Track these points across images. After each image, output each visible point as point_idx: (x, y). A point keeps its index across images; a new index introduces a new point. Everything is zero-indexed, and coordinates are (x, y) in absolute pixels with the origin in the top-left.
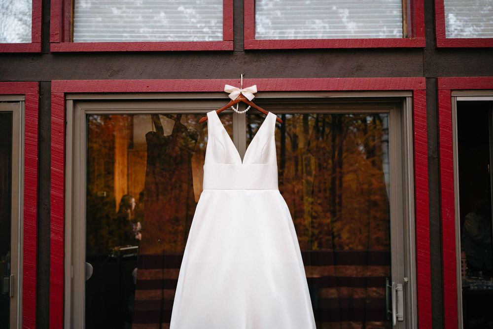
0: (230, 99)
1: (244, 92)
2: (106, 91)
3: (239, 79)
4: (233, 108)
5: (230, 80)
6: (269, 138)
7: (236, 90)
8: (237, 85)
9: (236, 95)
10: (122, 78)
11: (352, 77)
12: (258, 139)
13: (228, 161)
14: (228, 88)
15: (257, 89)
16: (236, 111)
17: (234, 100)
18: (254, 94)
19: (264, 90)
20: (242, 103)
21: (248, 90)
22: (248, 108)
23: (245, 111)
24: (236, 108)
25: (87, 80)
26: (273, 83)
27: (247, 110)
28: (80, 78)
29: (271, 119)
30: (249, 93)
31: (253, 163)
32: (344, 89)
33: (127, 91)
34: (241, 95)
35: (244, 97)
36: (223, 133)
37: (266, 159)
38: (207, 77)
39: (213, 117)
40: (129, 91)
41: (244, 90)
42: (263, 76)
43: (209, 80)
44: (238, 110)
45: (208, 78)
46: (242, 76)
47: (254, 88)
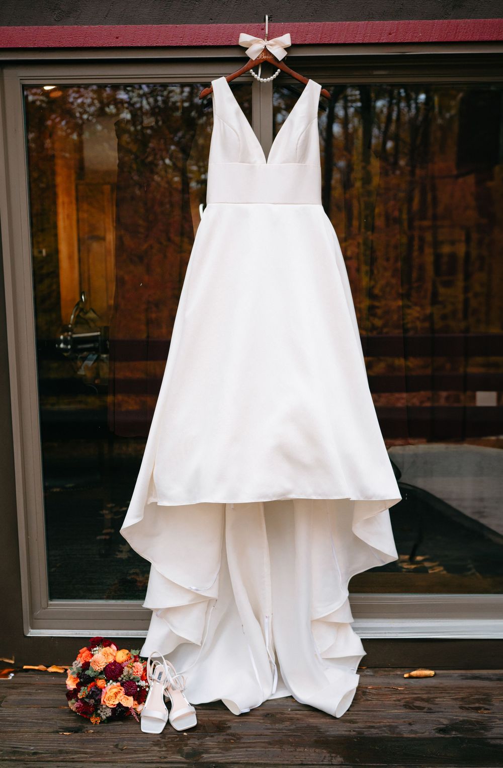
0: (247, 59)
1: (271, 45)
2: (52, 45)
3: (264, 24)
4: (253, 73)
5: (248, 25)
6: (310, 122)
7: (258, 42)
8: (260, 34)
9: (258, 51)
10: (75, 24)
11: (446, 18)
12: (292, 123)
13: (244, 157)
14: (244, 38)
15: (292, 40)
16: (258, 77)
17: (254, 59)
18: (287, 49)
19: (301, 43)
20: (267, 64)
21: (277, 43)
22: (277, 73)
23: (272, 78)
24: (257, 73)
25: (21, 27)
26: (316, 30)
27: (275, 76)
28: (9, 24)
29: (312, 91)
30: (279, 47)
31: (284, 162)
32: (432, 40)
33: (85, 46)
34: (266, 51)
35: (271, 54)
36: (237, 114)
37: (303, 156)
38: (212, 20)
39: (221, 90)
40: (87, 45)
41: (271, 42)
42: (302, 18)
43: (214, 25)
44: (261, 77)
45: (214, 23)
46: (267, 17)
47: (286, 39)
